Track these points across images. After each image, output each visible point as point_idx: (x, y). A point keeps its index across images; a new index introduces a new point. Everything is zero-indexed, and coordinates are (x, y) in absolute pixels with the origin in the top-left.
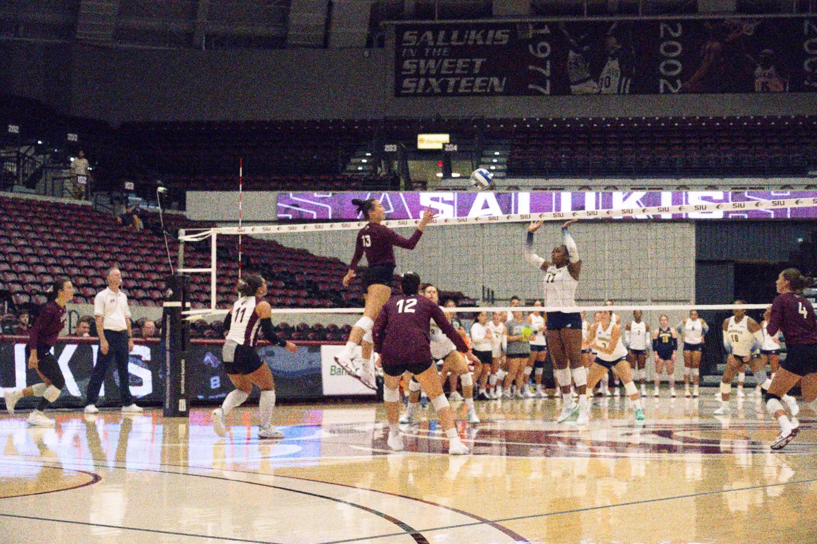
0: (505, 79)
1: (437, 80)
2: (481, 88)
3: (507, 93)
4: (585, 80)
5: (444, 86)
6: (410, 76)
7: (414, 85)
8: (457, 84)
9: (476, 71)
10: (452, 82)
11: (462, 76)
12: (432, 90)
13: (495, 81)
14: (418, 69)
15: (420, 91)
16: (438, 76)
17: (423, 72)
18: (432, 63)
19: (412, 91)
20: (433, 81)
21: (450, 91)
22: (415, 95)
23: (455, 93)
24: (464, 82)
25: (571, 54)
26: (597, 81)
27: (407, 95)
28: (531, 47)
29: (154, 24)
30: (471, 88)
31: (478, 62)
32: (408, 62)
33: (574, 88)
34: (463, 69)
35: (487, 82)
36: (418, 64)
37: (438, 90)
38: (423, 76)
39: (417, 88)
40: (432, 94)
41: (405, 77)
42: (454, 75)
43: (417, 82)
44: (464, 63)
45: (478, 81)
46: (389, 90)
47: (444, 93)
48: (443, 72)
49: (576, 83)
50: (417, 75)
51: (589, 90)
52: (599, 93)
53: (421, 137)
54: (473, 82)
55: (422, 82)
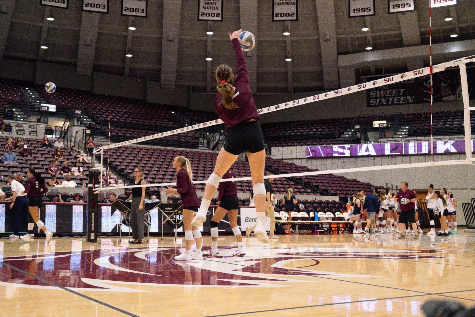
0: (413, 97)
1: (385, 99)
2: (403, 101)
3: (413, 103)
4: (450, 95)
5: (387, 101)
6: (374, 98)
7: (375, 102)
8: (393, 100)
9: (401, 94)
10: (391, 99)
11: (395, 97)
12: (383, 103)
13: (409, 98)
14: (376, 95)
15: (377, 104)
16: (385, 97)
17: (378, 96)
18: (382, 92)
19: (374, 104)
20: (383, 100)
21: (390, 103)
22: (375, 106)
23: (393, 104)
24: (396, 99)
25: (442, 84)
26: (454, 95)
27: (372, 106)
28: (424, 83)
29: (272, 85)
30: (399, 101)
31: (402, 90)
32: (372, 92)
33: (444, 99)
34: (395, 94)
35: (406, 98)
36: (376, 93)
37: (385, 103)
38: (378, 98)
39: (376, 103)
40: (383, 105)
41: (372, 98)
42: (391, 97)
43: (376, 101)
44: (396, 91)
45: (402, 98)
46: (365, 104)
47: (388, 104)
48: (387, 95)
49: (445, 97)
50: (376, 97)
51: (452, 99)
52: (455, 100)
53: (375, 122)
54: (400, 99)
55: (378, 100)
